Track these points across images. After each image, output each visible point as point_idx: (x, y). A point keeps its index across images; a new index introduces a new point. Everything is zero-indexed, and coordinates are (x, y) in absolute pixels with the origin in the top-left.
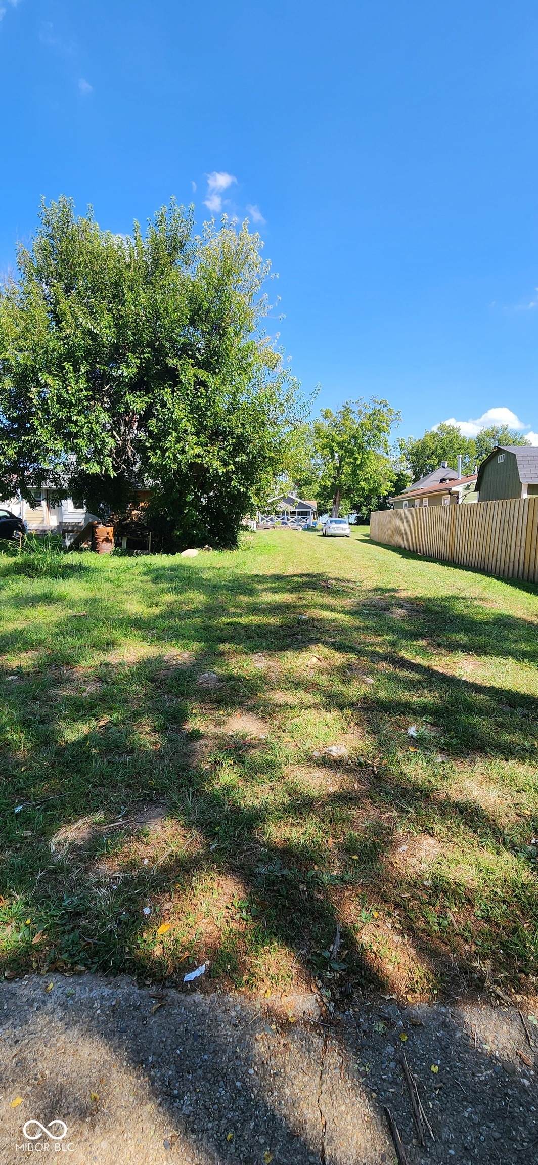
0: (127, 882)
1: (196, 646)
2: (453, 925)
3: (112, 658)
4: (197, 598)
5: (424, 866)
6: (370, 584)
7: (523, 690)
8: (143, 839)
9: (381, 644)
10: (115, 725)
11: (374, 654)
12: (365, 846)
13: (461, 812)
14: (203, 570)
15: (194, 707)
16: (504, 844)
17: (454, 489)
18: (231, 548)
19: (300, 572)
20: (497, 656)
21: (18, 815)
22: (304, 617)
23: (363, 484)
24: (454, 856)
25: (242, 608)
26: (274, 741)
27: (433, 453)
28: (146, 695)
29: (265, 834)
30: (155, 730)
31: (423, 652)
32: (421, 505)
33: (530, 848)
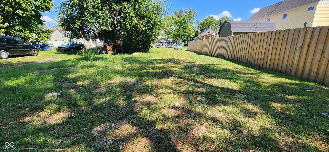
0: (115, 141)
1: (136, 78)
2: (209, 149)
3: (111, 81)
4: (137, 65)
5: (201, 133)
6: (188, 61)
7: (230, 88)
8: (120, 129)
9: (190, 77)
10: (112, 99)
11: (188, 79)
12: (185, 129)
13: (212, 119)
14: (138, 58)
15: (135, 94)
16: (224, 127)
17: (212, 35)
18: (147, 52)
19: (167, 58)
20: (223, 79)
21: (82, 124)
22: (168, 70)
23: (186, 34)
24: (210, 131)
25: (150, 68)
26: (159, 103)
27: (206, 25)
28: (121, 91)
29: (156, 127)
30: (124, 101)
31: (202, 78)
32: (203, 39)
33: (231, 128)
